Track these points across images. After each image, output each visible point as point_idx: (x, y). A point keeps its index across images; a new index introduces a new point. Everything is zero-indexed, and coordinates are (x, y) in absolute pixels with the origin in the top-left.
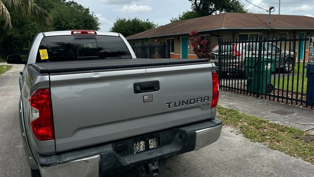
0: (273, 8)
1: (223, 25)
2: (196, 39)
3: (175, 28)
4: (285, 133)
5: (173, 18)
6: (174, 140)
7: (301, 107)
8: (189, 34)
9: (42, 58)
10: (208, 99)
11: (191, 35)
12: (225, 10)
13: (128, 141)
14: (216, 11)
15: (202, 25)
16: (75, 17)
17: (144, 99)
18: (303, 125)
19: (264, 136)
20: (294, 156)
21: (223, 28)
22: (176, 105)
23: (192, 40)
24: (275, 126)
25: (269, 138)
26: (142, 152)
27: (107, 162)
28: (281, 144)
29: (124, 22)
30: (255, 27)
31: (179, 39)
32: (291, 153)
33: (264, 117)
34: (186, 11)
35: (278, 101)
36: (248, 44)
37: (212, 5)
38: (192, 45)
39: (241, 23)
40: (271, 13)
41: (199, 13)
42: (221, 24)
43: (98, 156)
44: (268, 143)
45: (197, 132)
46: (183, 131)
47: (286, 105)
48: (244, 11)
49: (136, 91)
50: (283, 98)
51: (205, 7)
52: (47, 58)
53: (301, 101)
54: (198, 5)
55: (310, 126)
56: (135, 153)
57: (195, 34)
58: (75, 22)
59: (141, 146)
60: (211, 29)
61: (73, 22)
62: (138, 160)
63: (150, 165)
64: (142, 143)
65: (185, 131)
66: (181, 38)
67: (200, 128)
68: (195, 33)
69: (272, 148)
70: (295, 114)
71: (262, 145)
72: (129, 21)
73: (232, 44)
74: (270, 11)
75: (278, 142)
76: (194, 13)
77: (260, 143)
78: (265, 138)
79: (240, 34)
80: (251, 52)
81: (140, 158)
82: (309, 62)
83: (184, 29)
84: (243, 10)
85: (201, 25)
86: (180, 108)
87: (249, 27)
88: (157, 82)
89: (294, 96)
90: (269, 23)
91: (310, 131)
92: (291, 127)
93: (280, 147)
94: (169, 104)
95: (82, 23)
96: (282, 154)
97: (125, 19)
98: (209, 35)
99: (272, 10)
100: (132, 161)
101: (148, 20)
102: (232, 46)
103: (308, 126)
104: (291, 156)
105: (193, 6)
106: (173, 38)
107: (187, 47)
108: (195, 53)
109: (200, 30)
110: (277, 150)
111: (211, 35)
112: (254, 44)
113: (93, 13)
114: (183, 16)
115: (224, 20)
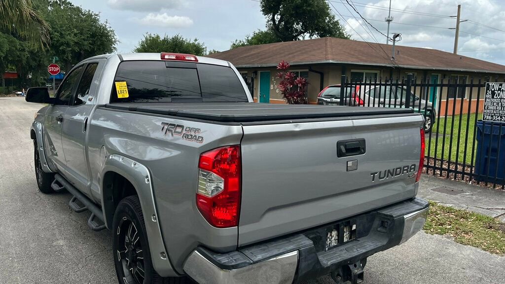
0: (398, 35)
1: (330, 56)
2: (287, 76)
3: (248, 56)
4: (469, 220)
5: (236, 41)
6: (372, 229)
7: (470, 183)
8: (276, 67)
9: (120, 96)
10: (414, 169)
11: (279, 69)
12: (318, 34)
13: (320, 230)
14: (304, 33)
15: (295, 54)
16: (76, 27)
17: (347, 167)
18: (487, 209)
19: (442, 225)
20: (497, 253)
21: (331, 61)
22: (381, 177)
23: (281, 77)
24: (450, 210)
25: (450, 228)
26: (335, 247)
27: (307, 263)
28: (470, 236)
29: (157, 41)
30: (375, 62)
31: (256, 74)
32: (491, 250)
33: (427, 197)
34: (257, 32)
35: (434, 174)
36: (373, 87)
37: (298, 24)
38: (280, 84)
39: (353, 55)
40: (396, 44)
41: (279, 34)
42: (326, 55)
43: (295, 253)
44: (452, 235)
45: (405, 217)
46: (387, 215)
47: (447, 180)
48: (346, 36)
49: (340, 154)
50: (441, 169)
51: (289, 26)
52: (127, 96)
53: (470, 174)
54: (277, 23)
55: (497, 210)
56: (327, 249)
57: (285, 68)
58: (75, 35)
59: (333, 238)
60: (312, 61)
61: (73, 35)
62: (339, 259)
63: (351, 267)
64: (334, 233)
65: (392, 216)
66: (259, 72)
67: (408, 211)
68: (286, 66)
69: (462, 243)
70: (468, 194)
71: (443, 238)
72: (165, 40)
73: (349, 87)
74: (394, 40)
75: (467, 233)
76: (270, 34)
77: (441, 236)
78: (446, 229)
79: (352, 71)
80: (377, 100)
81: (339, 256)
82: (484, 118)
83: (265, 58)
84: (343, 35)
85: (292, 53)
86: (385, 182)
87: (366, 62)
88: (363, 141)
89: (460, 168)
90: (393, 58)
91: (499, 217)
92: (472, 212)
93: (472, 241)
94: (374, 174)
95: (88, 37)
96: (479, 250)
97: (158, 37)
98: (307, 70)
99: (397, 39)
100: (332, 261)
101: (196, 40)
102: (349, 89)
103: (495, 210)
104: (492, 253)
105: (270, 23)
106: (246, 72)
107: (270, 86)
108: (285, 96)
109: (294, 62)
110: (469, 246)
111: (311, 70)
112: (383, 88)
113: (107, 23)
114: (252, 38)
115: (329, 49)
